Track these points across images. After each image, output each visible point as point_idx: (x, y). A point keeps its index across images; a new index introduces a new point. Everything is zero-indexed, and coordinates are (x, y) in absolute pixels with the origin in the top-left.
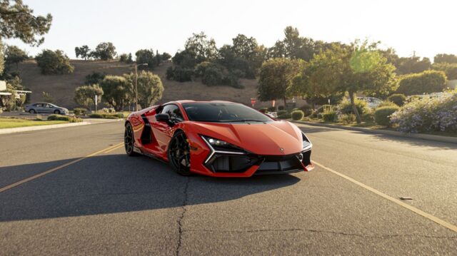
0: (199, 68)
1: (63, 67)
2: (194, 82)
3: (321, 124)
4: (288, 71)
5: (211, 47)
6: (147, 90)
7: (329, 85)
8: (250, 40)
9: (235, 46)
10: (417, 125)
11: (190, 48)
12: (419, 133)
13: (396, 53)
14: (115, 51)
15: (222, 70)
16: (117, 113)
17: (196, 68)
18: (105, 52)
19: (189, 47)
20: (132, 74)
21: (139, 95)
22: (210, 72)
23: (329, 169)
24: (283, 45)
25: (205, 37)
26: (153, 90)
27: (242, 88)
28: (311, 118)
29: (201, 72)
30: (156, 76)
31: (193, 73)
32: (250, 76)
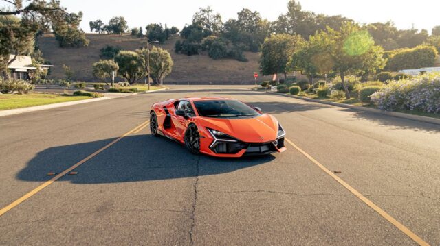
0: (205, 42)
1: (79, 41)
2: (201, 56)
3: (314, 100)
4: (289, 47)
5: (217, 21)
6: (158, 64)
7: (321, 65)
8: (254, 14)
9: (240, 20)
10: (392, 104)
11: (198, 23)
12: (393, 111)
13: (395, 26)
14: (126, 25)
15: (227, 43)
16: (131, 87)
17: (203, 42)
18: (117, 27)
19: (196, 21)
20: (144, 49)
21: (151, 70)
22: (216, 46)
23: (299, 149)
24: (286, 19)
25: (211, 11)
26: (163, 64)
27: (246, 61)
28: (307, 93)
29: (207, 46)
30: (166, 51)
31: (200, 46)
32: (254, 49)
